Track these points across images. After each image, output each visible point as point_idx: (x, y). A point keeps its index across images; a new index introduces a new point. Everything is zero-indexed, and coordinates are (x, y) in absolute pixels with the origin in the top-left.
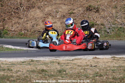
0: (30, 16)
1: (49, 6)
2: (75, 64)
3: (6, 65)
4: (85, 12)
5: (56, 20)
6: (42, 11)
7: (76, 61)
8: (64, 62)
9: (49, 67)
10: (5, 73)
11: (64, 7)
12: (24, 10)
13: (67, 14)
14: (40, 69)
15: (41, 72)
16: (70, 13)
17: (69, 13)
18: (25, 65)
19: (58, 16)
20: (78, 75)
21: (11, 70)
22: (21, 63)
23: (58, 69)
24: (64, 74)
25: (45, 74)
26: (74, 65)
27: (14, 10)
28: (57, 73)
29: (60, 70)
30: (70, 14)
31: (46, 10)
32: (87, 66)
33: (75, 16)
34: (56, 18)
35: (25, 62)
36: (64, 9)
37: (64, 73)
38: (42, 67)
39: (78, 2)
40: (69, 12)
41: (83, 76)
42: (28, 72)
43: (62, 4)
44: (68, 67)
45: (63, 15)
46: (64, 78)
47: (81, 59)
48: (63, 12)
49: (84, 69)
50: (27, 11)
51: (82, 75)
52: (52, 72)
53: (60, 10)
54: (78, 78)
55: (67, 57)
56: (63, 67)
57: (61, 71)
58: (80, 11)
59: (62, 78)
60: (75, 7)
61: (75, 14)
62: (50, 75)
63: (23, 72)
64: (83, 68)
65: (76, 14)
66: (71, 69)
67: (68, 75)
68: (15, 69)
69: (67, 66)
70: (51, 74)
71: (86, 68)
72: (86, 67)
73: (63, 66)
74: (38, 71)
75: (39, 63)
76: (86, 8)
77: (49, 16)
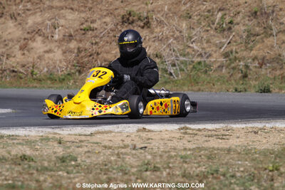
1: (36, 13)
2: (97, 143)
4: (119, 27)
5: (53, 46)
6: (20, 24)
7: (98, 136)
8: (72, 138)
11: (71, 16)
13: (77, 31)
14: (17, 155)
15: (21, 162)
16: (84, 30)
17: (81, 29)
19: (56, 37)
20: (104, 167)
24: (72, 165)
25: (30, 167)
28: (55, 164)
29: (63, 157)
30: (83, 32)
32: (125, 147)
33: (96, 37)
34: (52, 41)
36: (71, 19)
37: (73, 163)
39: (104, 3)
40: (82, 27)
41: (114, 171)
43: (66, 8)
45: (67, 34)
46: (72, 176)
47: (111, 132)
48: (67, 27)
49: (118, 154)
52: (45, 160)
53: (62, 22)
55: (80, 128)
57: (66, 158)
59: (68, 175)
60: (95, 16)
61: (95, 31)
62: (39, 168)
64: (116, 152)
65: (99, 32)
66: (87, 154)
67: (82, 169)
69: (78, 147)
70: (42, 166)
71: (122, 153)
72: (123, 150)
73: (69, 148)
74: (12, 159)
76: (120, 17)
77: (36, 35)
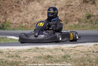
0: (31, 9)
3: (14, 52)
9: (54, 53)
10: (13, 59)
12: (24, 4)
18: (31, 52)
21: (20, 57)
22: (27, 50)
23: (62, 55)
26: (77, 51)
27: (15, 4)
31: (45, 3)
35: (31, 49)
38: (48, 53)
42: (34, 58)
44: (71, 53)
50: (27, 5)
51: (86, 60)
54: (82, 62)
56: (67, 53)
58: (77, 3)
63: (30, 58)
68: (22, 56)
75: (44, 50)
